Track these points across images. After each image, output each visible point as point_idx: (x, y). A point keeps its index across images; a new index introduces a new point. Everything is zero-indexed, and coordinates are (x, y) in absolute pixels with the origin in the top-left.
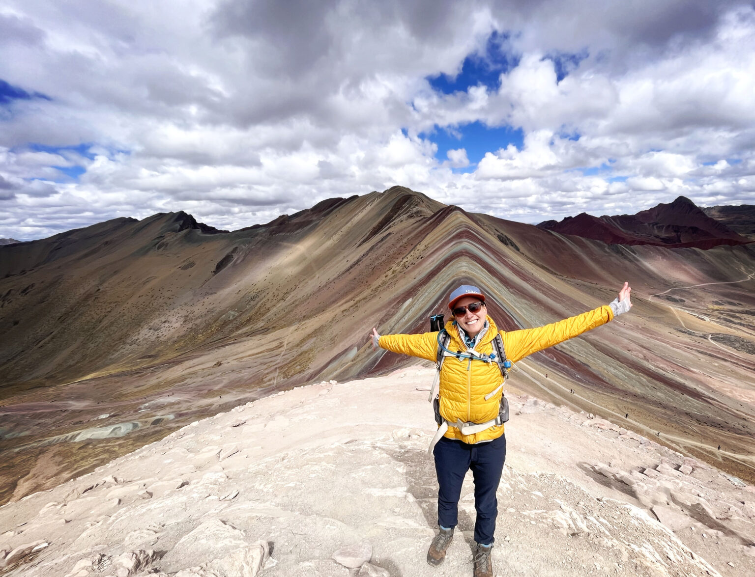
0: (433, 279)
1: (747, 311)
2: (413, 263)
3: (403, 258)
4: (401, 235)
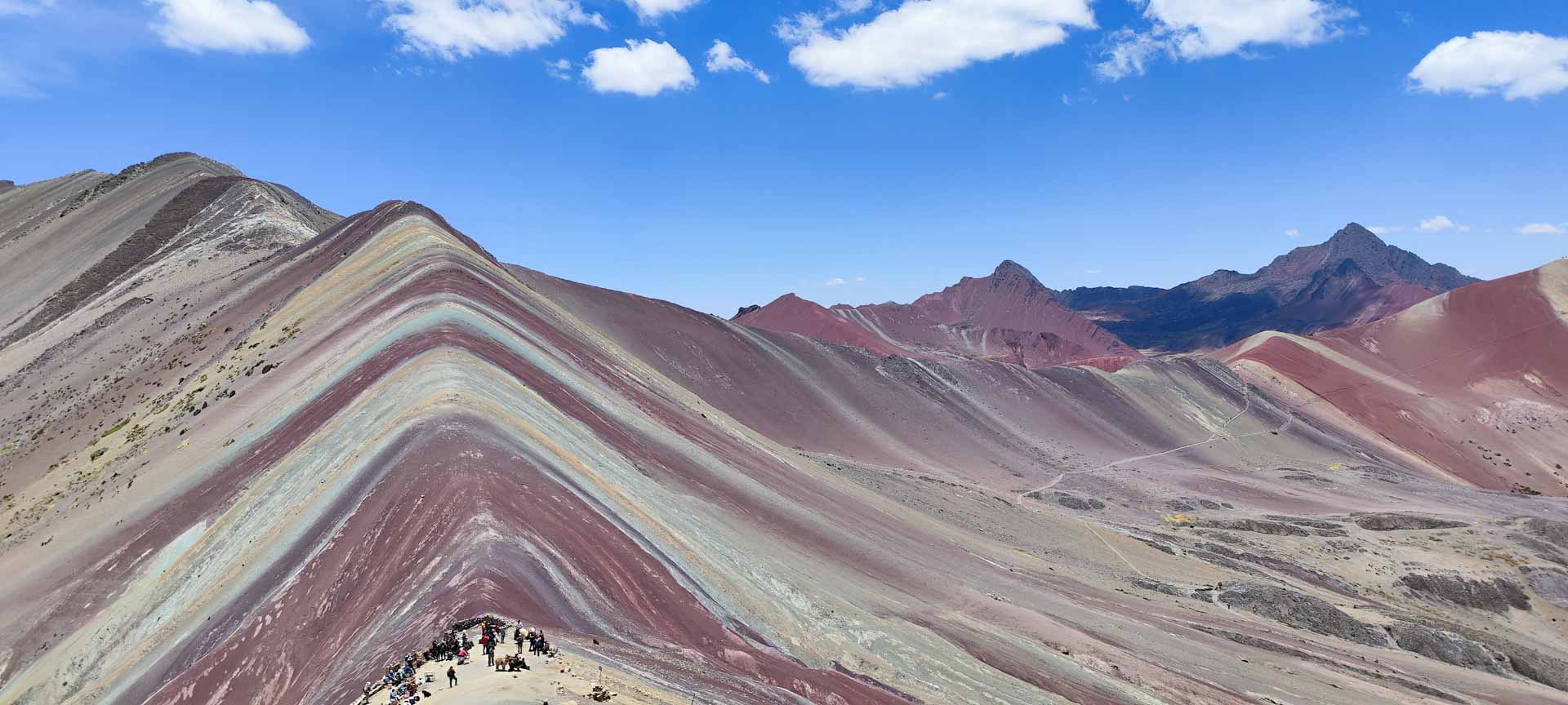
0: (313, 438)
1: (1248, 522)
2: (229, 392)
3: (182, 380)
4: (185, 303)
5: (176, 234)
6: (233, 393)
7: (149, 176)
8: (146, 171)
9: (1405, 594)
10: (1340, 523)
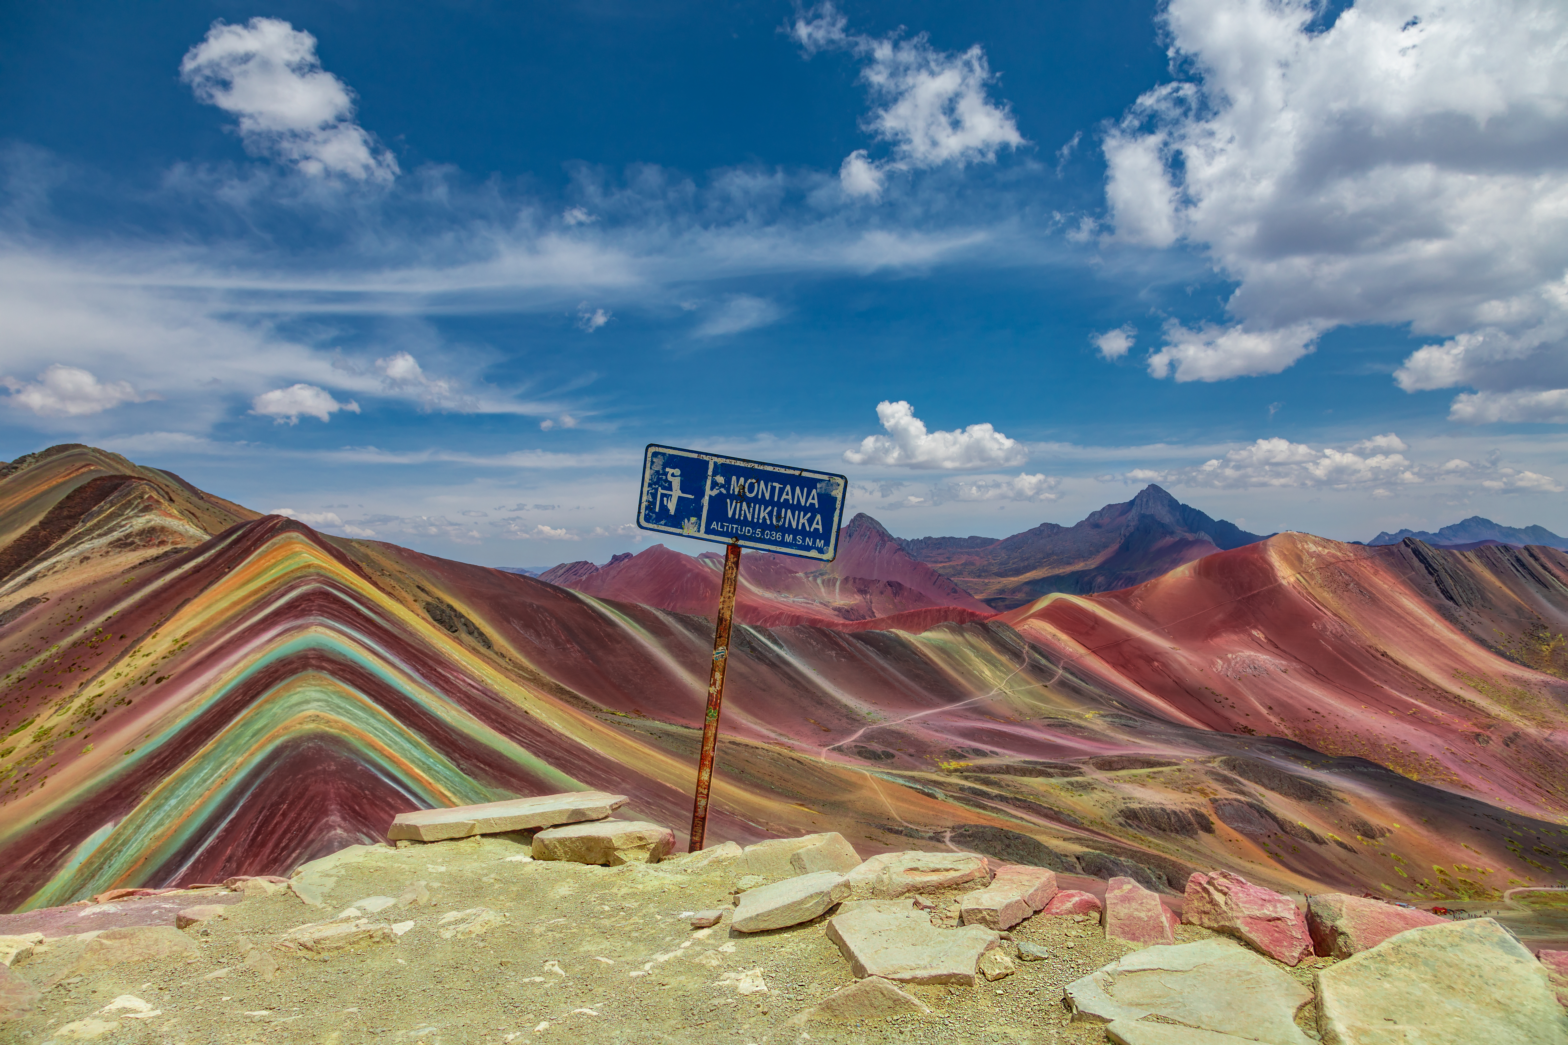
0: (201, 751)
1: (1008, 767)
2: (127, 700)
3: (82, 684)
4: (79, 604)
5: (68, 530)
6: (130, 702)
7: (41, 467)
8: (37, 461)
9: (1121, 824)
10: (1080, 766)
